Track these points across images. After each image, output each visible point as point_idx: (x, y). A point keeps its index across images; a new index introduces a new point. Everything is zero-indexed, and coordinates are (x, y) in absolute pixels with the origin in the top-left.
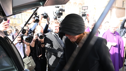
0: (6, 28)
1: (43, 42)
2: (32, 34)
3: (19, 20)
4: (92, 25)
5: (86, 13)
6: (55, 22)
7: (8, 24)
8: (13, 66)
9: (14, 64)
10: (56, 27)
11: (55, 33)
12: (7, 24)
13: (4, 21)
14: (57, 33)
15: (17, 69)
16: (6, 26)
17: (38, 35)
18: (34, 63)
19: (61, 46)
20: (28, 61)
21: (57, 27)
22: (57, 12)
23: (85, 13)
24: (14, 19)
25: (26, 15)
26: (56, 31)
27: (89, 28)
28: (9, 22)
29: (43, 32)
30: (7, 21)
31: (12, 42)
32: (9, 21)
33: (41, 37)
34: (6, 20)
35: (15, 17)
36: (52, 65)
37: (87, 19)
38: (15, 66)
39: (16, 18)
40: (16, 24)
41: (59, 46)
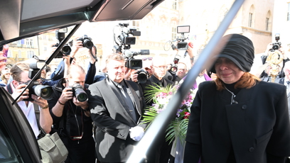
3: (32, 50)
5: (185, 41)
7: (5, 58)
8: (13, 159)
9: (16, 154)
10: (118, 68)
11: (115, 82)
12: (2, 58)
14: (120, 84)
17: (73, 91)
18: (64, 147)
19: (127, 114)
20: (49, 144)
21: (120, 68)
22: (122, 37)
23: (183, 41)
24: (20, 49)
25: (49, 40)
26: (118, 78)
28: (6, 54)
32: (7, 51)
35: (22, 43)
36: (107, 156)
37: (190, 54)
38: (18, 157)
39: (25, 45)
41: (124, 113)
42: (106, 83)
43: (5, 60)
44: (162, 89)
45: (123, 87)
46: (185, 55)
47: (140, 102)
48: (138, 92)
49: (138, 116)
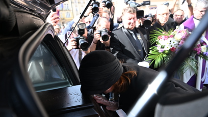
0: (56, 22)
1: (109, 45)
2: (91, 32)
4: (202, 11)
6: (130, 9)
8: (66, 80)
9: (67, 77)
10: (130, 19)
11: (128, 29)
12: (57, 16)
13: (52, 13)
14: (132, 30)
15: (71, 84)
16: (55, 20)
17: (100, 33)
24: (61, 11)
26: (130, 27)
27: (194, 17)
28: (58, 13)
29: (109, 27)
30: (56, 12)
31: (64, 45)
32: (59, 12)
33: (105, 38)
34: (55, 10)
35: (62, 7)
38: (69, 79)
39: (64, 8)
40: (64, 19)
41: (135, 52)
42: (122, 29)
43: (58, 18)
44: (164, 33)
45: (134, 32)
46: (183, 3)
47: (147, 43)
48: (145, 36)
49: (145, 54)
